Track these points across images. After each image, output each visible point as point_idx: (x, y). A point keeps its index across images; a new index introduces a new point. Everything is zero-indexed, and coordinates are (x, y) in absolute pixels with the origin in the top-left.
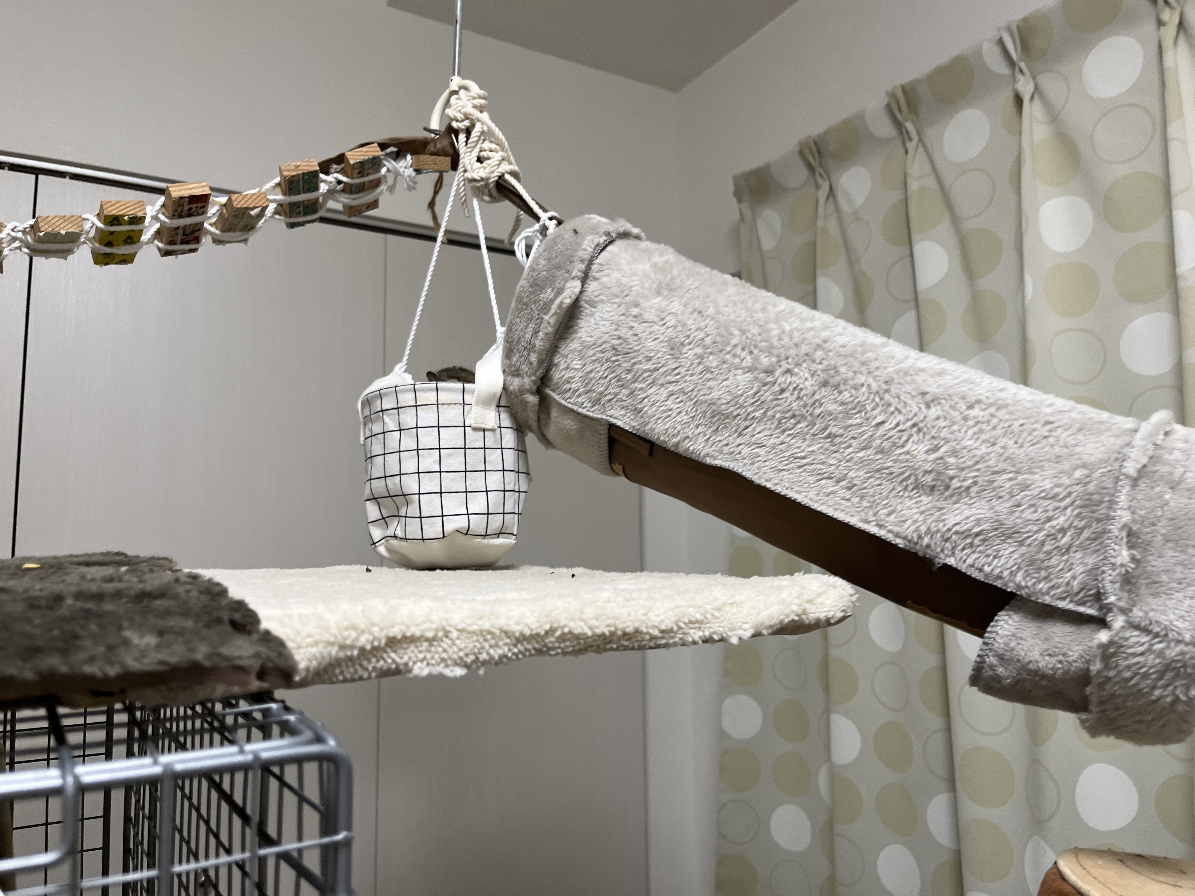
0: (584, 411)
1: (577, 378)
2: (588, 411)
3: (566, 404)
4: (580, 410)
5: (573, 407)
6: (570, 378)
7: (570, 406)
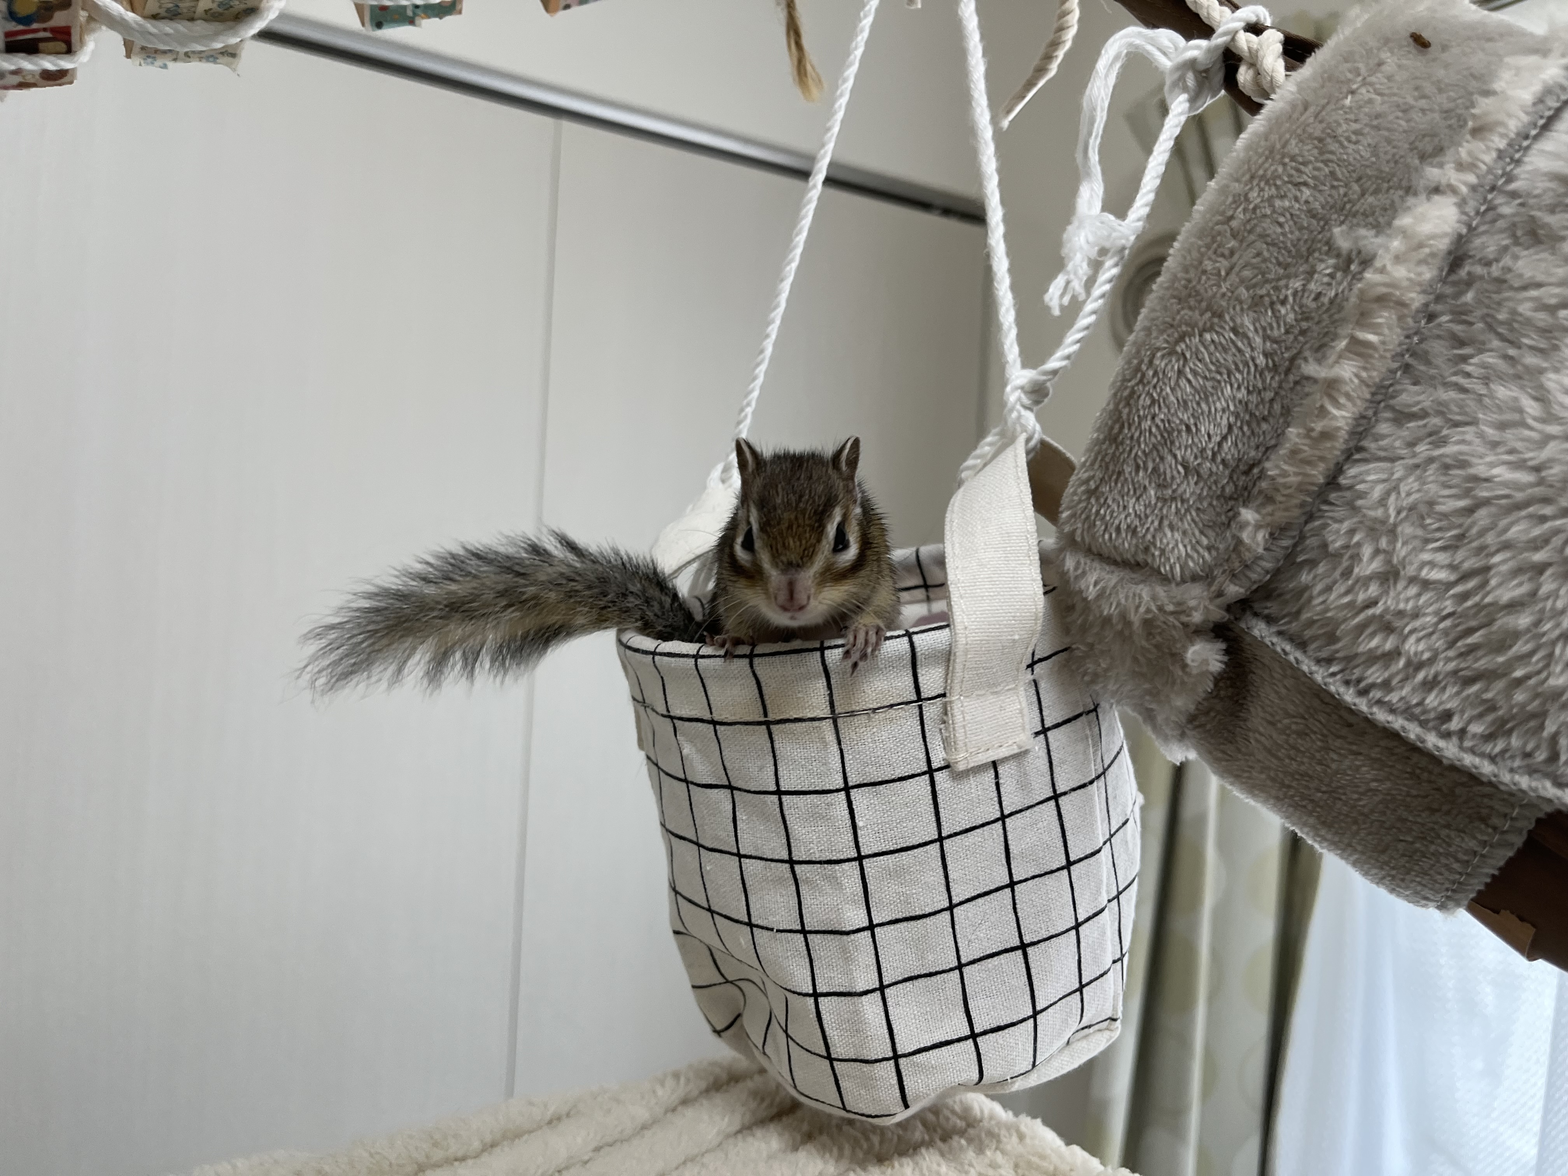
0: (1450, 750)
1: (1430, 619)
2: (1472, 751)
3: (1362, 705)
4: (1432, 740)
5: (1397, 723)
6: (1400, 614)
7: (1381, 716)
